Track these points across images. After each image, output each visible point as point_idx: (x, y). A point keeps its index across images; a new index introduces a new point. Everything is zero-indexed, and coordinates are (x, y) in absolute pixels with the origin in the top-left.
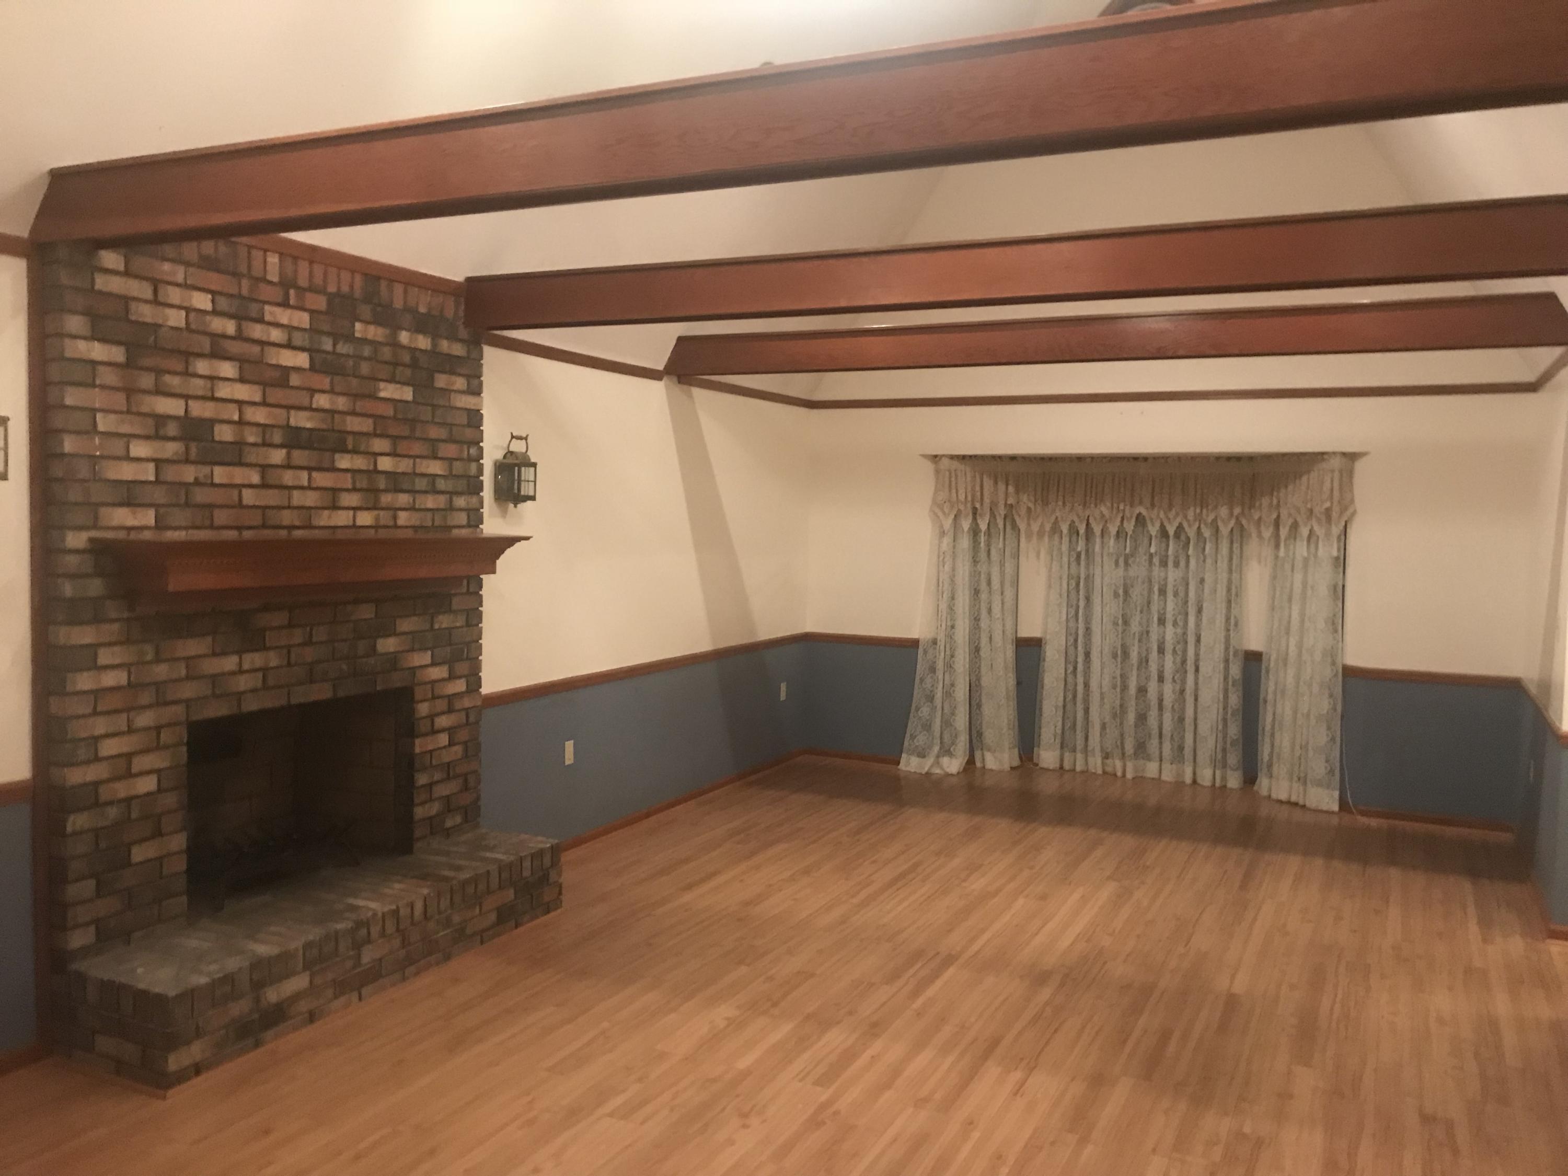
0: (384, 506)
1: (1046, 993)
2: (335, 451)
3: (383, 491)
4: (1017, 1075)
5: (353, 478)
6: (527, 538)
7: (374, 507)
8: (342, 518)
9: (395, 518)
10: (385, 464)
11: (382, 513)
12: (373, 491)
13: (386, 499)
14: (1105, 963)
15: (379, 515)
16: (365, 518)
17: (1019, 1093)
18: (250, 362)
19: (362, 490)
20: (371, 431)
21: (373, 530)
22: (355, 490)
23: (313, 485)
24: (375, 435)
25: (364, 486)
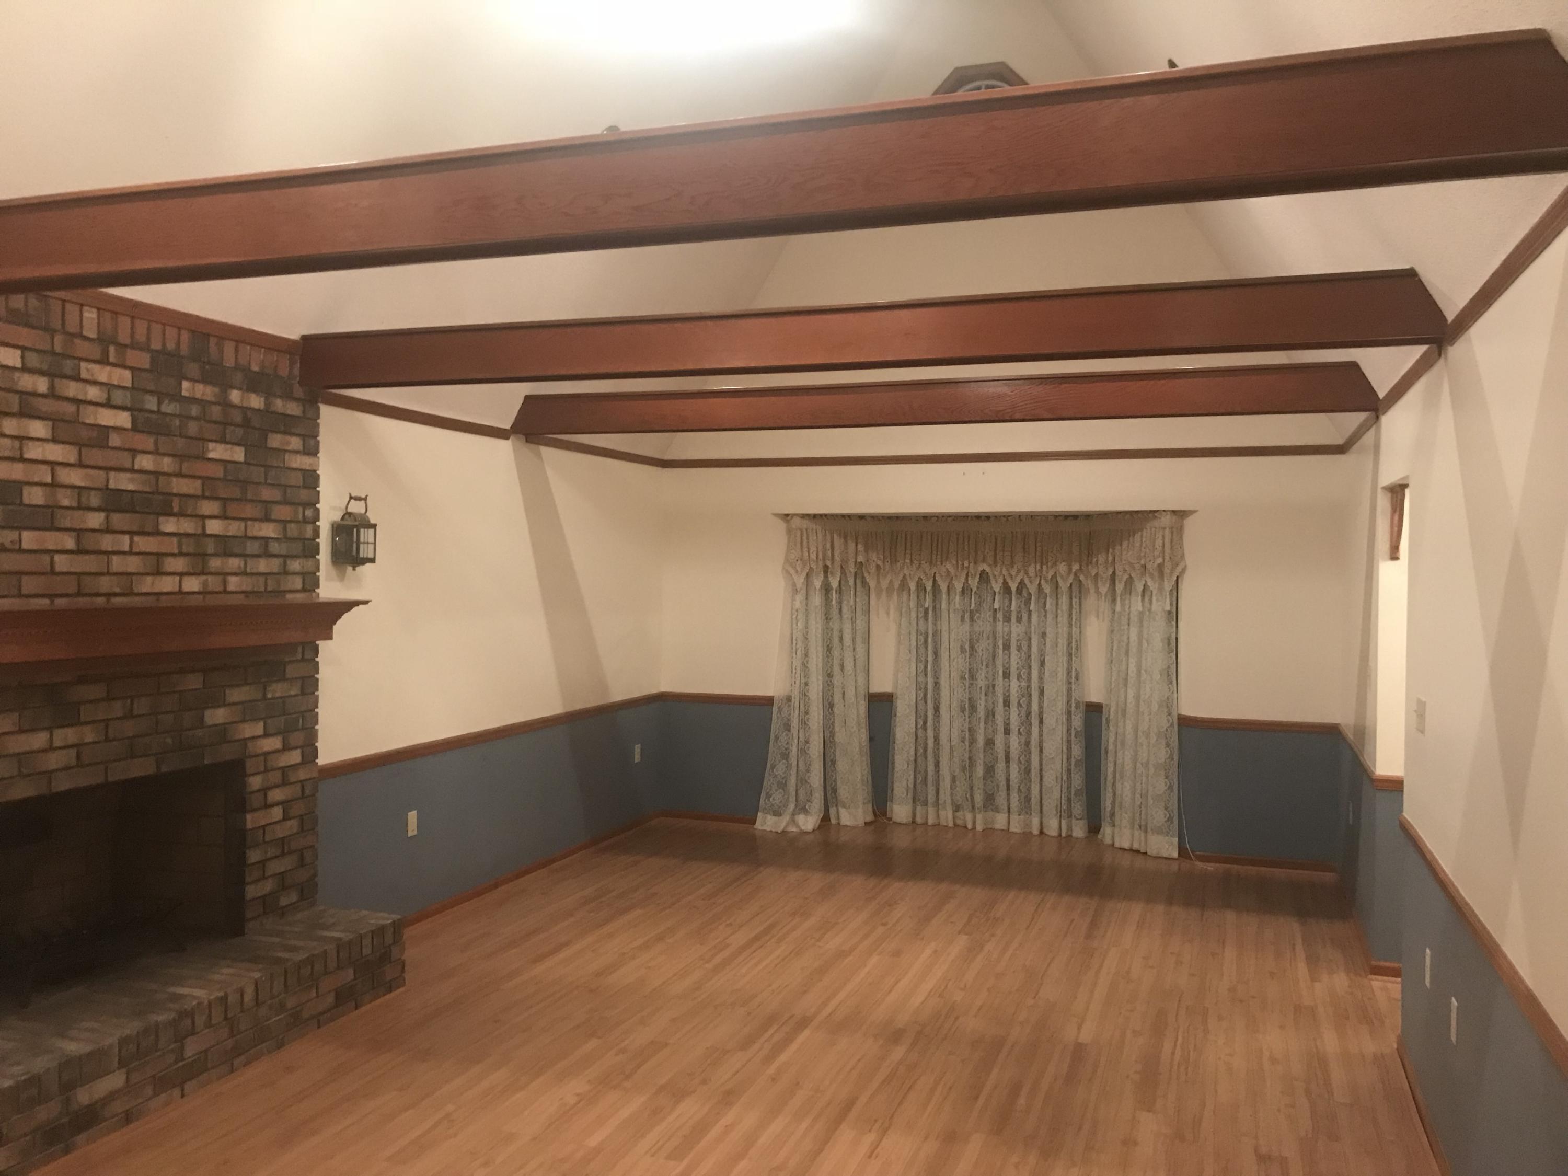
0: (213, 570)
1: (898, 1052)
2: (159, 514)
3: (211, 555)
4: (871, 1137)
5: (179, 542)
6: (366, 602)
7: (202, 572)
8: (167, 584)
9: (224, 583)
10: (214, 527)
11: (210, 578)
12: (201, 556)
13: (215, 563)
14: (957, 1018)
15: (207, 580)
16: (192, 584)
17: (874, 1155)
18: (64, 421)
19: (187, 554)
20: (199, 493)
21: (201, 597)
22: (181, 554)
23: (135, 550)
24: (204, 497)
25: (191, 550)
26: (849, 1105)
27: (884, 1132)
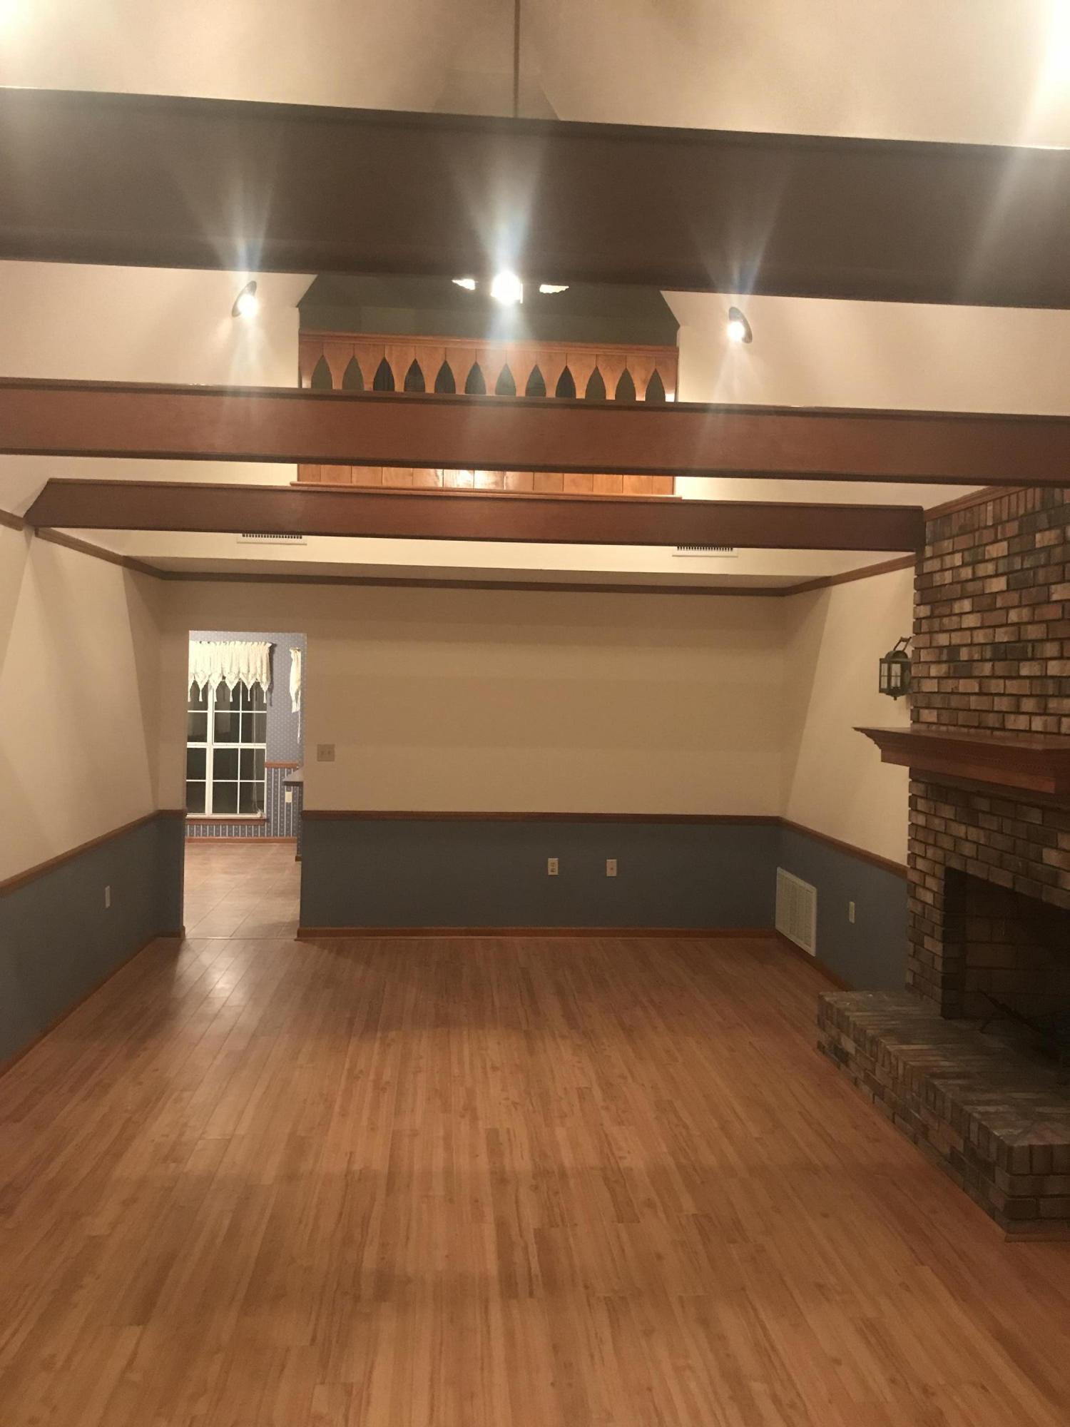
0: (1052, 711)
2: (1020, 660)
3: (1051, 696)
5: (1031, 684)
7: (1044, 712)
8: (1021, 722)
9: (1059, 724)
10: (1054, 668)
11: (1049, 718)
12: (1044, 697)
13: (1053, 704)
14: (314, 1339)
15: (1046, 720)
16: (1038, 724)
17: (349, 1155)
18: (976, 595)
19: (1037, 696)
20: (1045, 637)
21: (1042, 736)
22: (1031, 696)
23: (1007, 692)
24: (1048, 640)
25: (1038, 692)
26: (390, 1188)
27: (348, 1172)
